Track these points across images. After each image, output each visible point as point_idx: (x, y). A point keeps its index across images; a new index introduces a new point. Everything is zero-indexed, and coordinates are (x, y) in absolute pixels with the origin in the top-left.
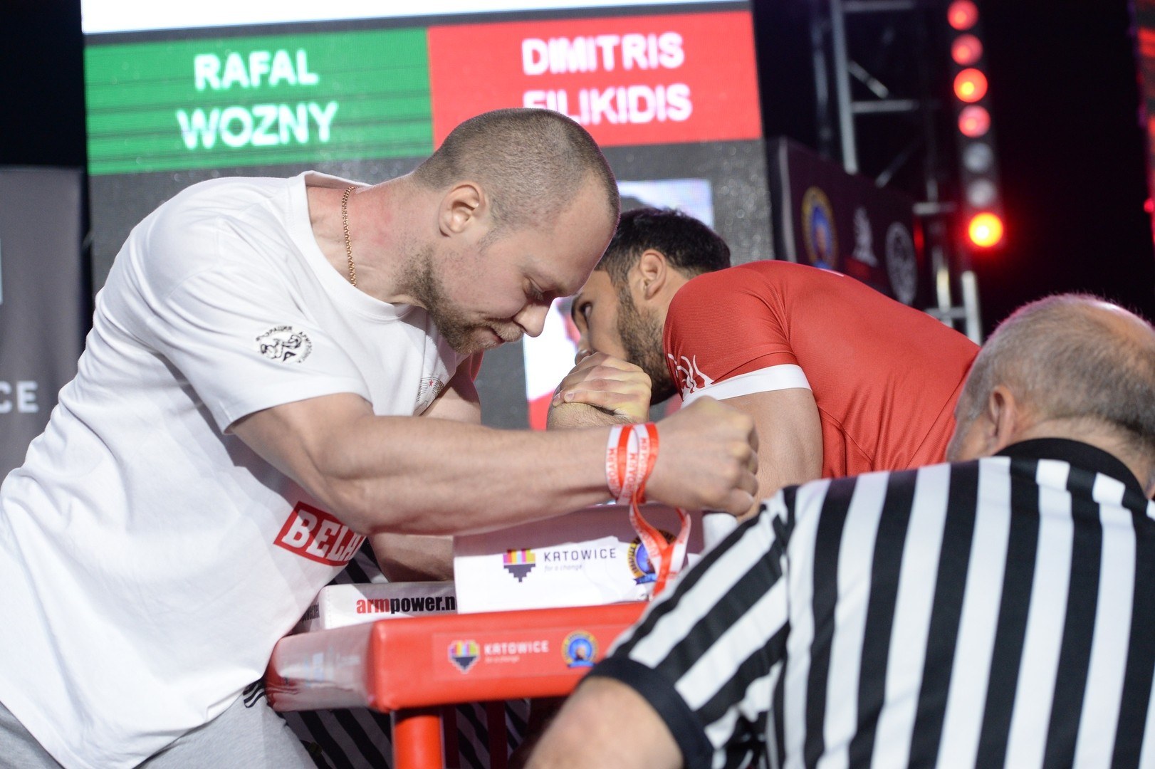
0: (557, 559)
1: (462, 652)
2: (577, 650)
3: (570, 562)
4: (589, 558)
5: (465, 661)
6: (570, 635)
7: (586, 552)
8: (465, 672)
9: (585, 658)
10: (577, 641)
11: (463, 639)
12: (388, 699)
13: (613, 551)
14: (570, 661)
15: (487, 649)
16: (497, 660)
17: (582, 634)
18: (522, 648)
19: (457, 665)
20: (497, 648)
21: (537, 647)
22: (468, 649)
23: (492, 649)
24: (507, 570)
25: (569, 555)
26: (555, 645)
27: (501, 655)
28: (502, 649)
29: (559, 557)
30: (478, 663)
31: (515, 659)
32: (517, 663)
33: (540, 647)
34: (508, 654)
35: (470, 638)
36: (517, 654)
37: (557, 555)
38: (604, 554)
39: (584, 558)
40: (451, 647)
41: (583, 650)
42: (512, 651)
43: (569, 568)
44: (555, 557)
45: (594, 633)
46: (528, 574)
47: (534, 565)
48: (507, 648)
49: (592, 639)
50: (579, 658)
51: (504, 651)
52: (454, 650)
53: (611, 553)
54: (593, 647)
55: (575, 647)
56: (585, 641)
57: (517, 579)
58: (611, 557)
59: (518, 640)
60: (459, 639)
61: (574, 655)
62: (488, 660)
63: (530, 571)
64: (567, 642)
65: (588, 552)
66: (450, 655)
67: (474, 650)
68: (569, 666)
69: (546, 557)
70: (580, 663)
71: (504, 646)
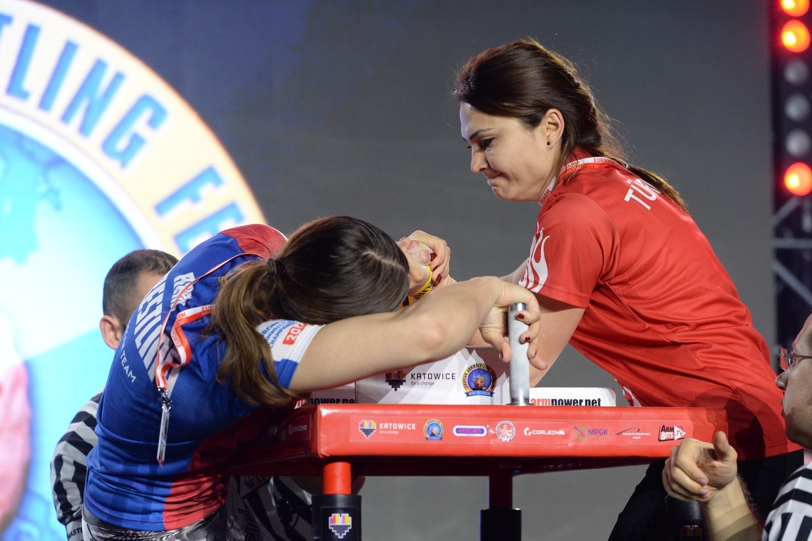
0: (419, 378)
1: (366, 427)
2: (432, 429)
3: (427, 380)
4: (439, 378)
5: (368, 432)
6: (430, 421)
7: (437, 374)
8: (368, 438)
9: (436, 435)
10: (432, 425)
11: (368, 419)
12: (323, 449)
13: (453, 375)
14: (428, 436)
15: (381, 426)
16: (386, 432)
17: (436, 421)
18: (401, 426)
19: (364, 433)
20: (386, 426)
21: (409, 426)
22: (370, 425)
23: (383, 426)
24: (388, 383)
25: (427, 376)
26: (420, 426)
27: (389, 429)
28: (389, 426)
29: (420, 377)
30: (375, 433)
31: (396, 433)
32: (397, 434)
33: (411, 426)
34: (392, 429)
35: (372, 419)
36: (398, 429)
37: (419, 375)
38: (448, 376)
39: (436, 378)
40: (360, 423)
41: (435, 430)
42: (394, 428)
43: (426, 384)
44: (418, 377)
45: (442, 421)
46: (401, 386)
47: (405, 381)
48: (392, 426)
49: (440, 424)
50: (433, 435)
51: (391, 428)
52: (362, 425)
53: (452, 376)
54: (441, 428)
55: (431, 427)
56: (437, 425)
57: (394, 389)
58: (452, 378)
59: (398, 422)
60: (365, 419)
61: (430, 433)
62: (381, 432)
63: (402, 384)
64: (426, 425)
65: (439, 375)
66: (360, 428)
67: (374, 426)
68: (427, 439)
69: (412, 376)
70: (434, 437)
71: (391, 424)
